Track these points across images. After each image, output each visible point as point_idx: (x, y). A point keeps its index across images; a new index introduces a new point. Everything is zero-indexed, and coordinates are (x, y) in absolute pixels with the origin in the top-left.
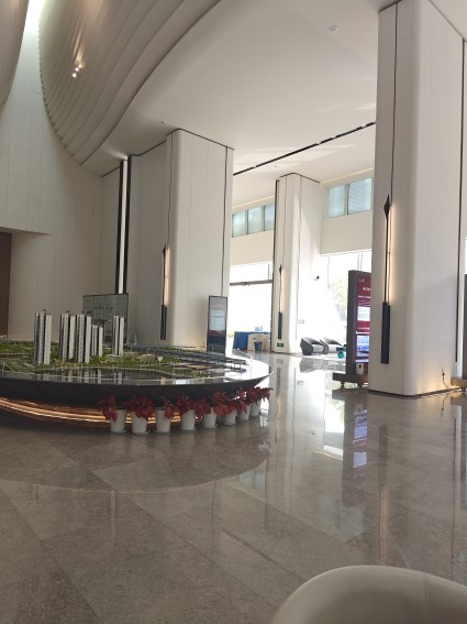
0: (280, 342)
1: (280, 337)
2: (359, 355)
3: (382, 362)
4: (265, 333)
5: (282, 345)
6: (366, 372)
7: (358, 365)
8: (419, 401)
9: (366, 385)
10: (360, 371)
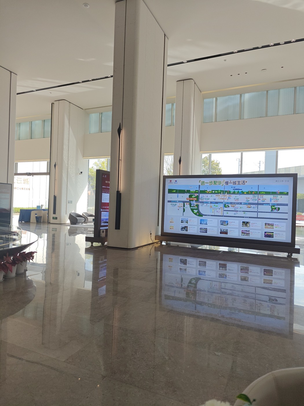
0: (54, 216)
1: (54, 213)
2: (102, 224)
3: (116, 229)
4: (44, 210)
5: (56, 218)
6: (106, 235)
7: (102, 231)
8: (137, 251)
9: (106, 243)
10: (103, 235)
